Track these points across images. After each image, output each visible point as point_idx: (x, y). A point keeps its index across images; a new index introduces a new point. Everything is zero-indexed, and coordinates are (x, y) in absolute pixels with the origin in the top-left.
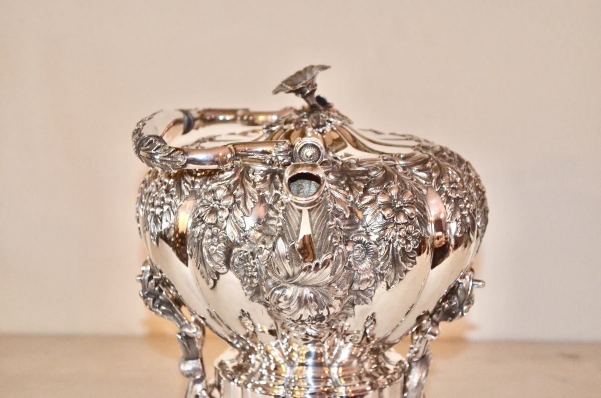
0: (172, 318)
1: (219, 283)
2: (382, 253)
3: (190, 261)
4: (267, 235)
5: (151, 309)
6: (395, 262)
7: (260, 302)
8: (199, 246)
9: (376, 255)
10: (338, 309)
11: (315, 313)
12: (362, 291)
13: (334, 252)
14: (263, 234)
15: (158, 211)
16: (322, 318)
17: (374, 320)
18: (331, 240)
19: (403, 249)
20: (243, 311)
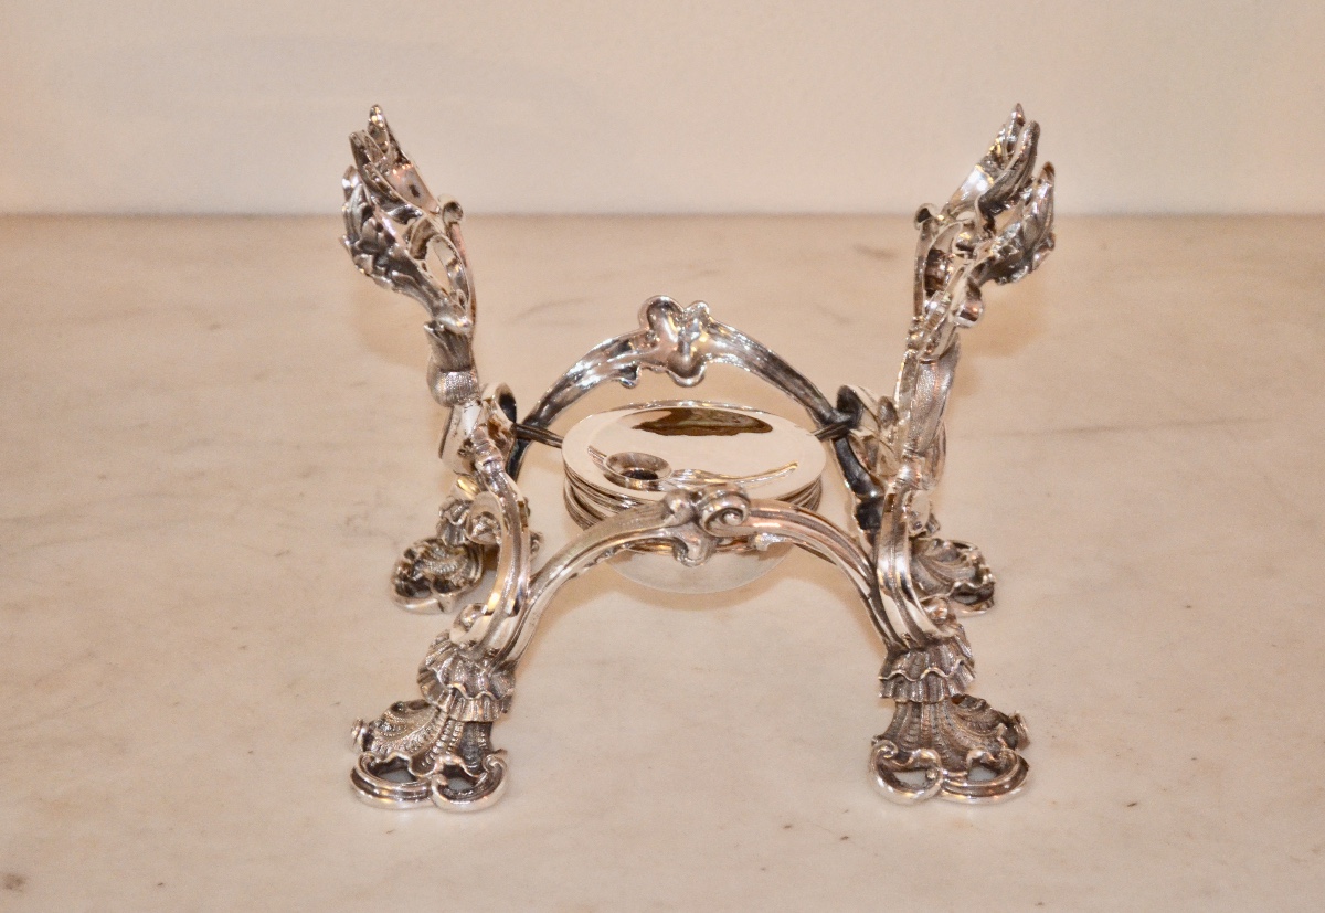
0: (413, 292)
5: (368, 276)
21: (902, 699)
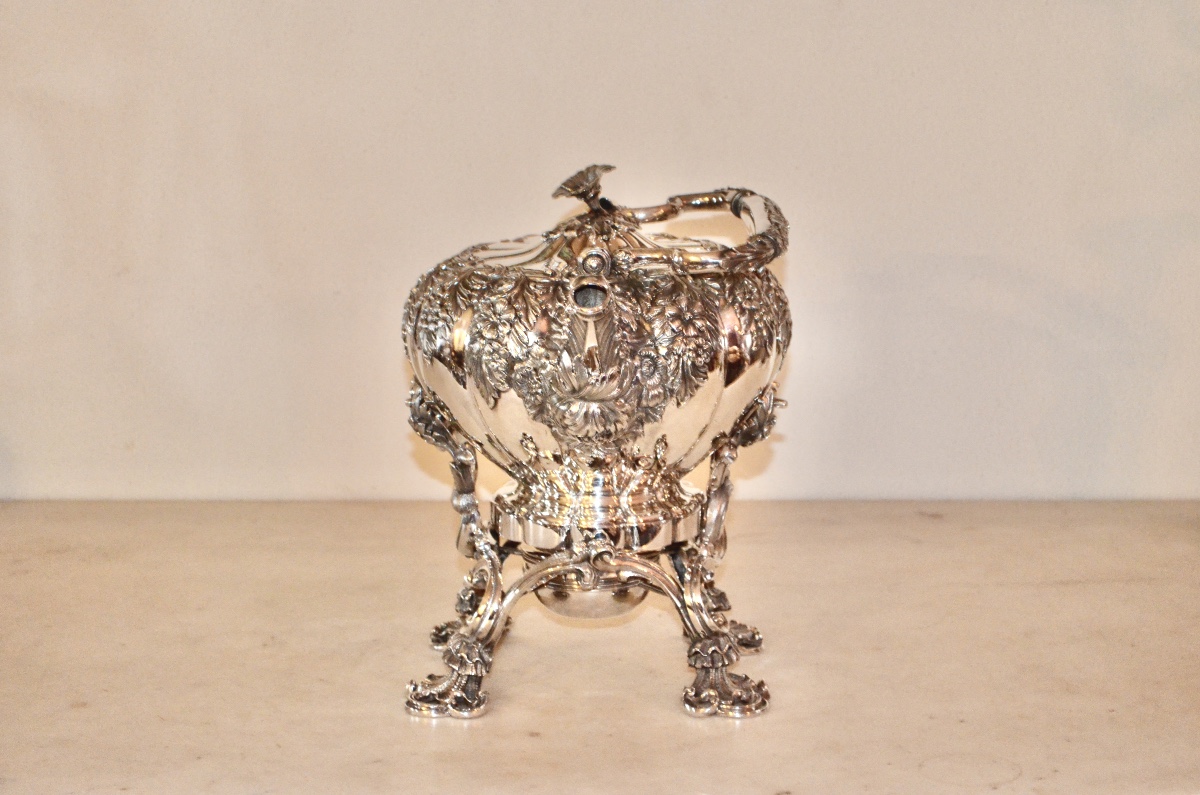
0: (445, 445)
1: (501, 402)
2: (672, 367)
3: (470, 381)
4: (551, 350)
5: (422, 437)
6: (685, 378)
7: (543, 421)
8: (478, 363)
9: (665, 368)
10: (625, 426)
11: (602, 429)
12: (651, 408)
13: (620, 365)
14: (547, 349)
15: (432, 327)
16: (608, 435)
17: (666, 444)
18: (618, 353)
19: (693, 364)
20: (525, 435)
21: (698, 665)
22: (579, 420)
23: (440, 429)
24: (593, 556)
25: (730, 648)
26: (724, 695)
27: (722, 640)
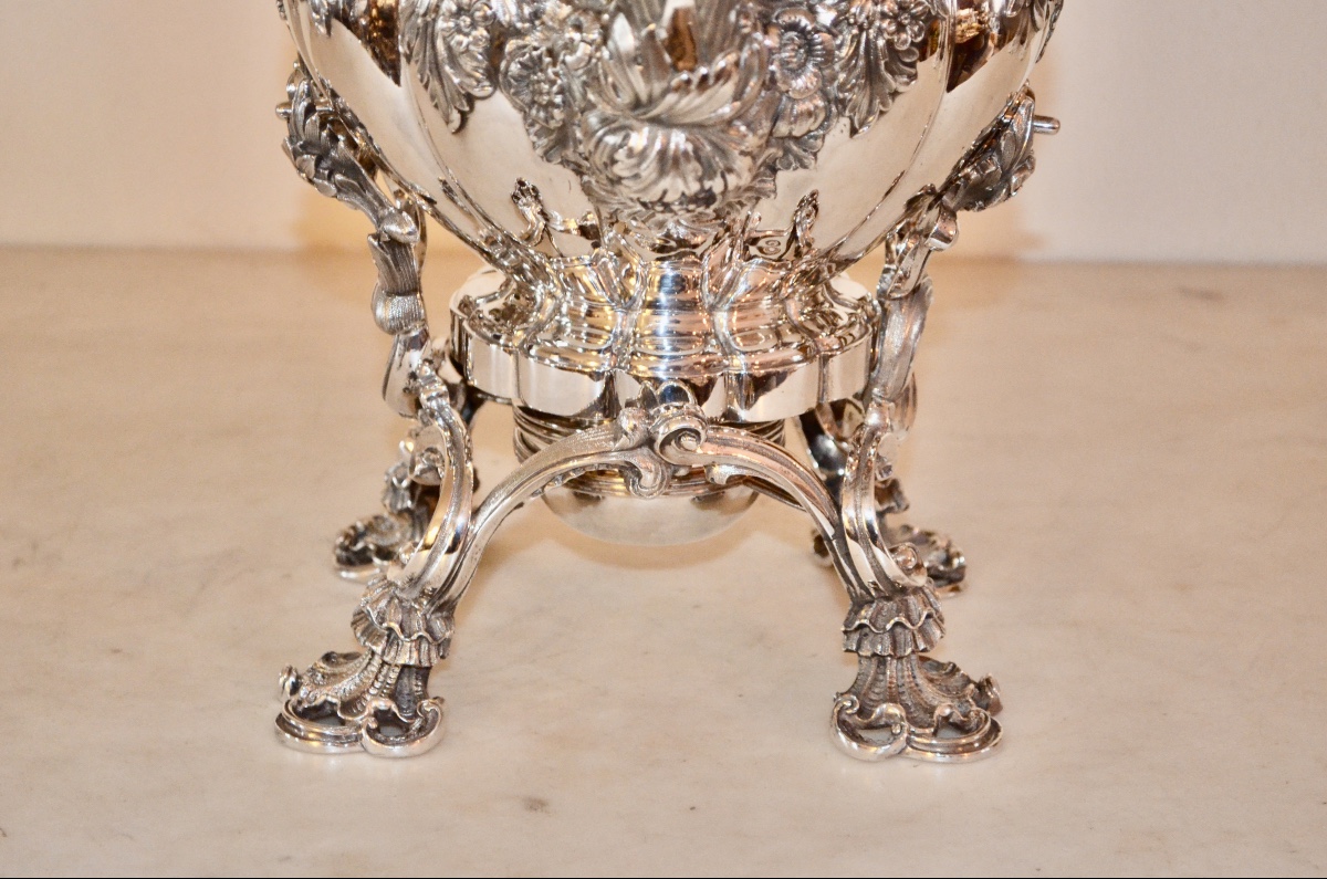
0: (357, 200)
1: (473, 119)
2: (845, 52)
3: (406, 70)
4: (585, 10)
5: (310, 181)
6: (871, 75)
7: (565, 162)
8: (427, 33)
9: (829, 56)
10: (746, 179)
11: (694, 187)
12: (797, 139)
13: (740, 48)
14: (576, 9)
16: (707, 198)
17: (815, 207)
18: (737, 20)
19: (890, 44)
20: (521, 183)
21: (866, 651)
22: (649, 169)
23: (349, 169)
24: (660, 438)
25: (929, 616)
26: (920, 715)
27: (912, 599)
